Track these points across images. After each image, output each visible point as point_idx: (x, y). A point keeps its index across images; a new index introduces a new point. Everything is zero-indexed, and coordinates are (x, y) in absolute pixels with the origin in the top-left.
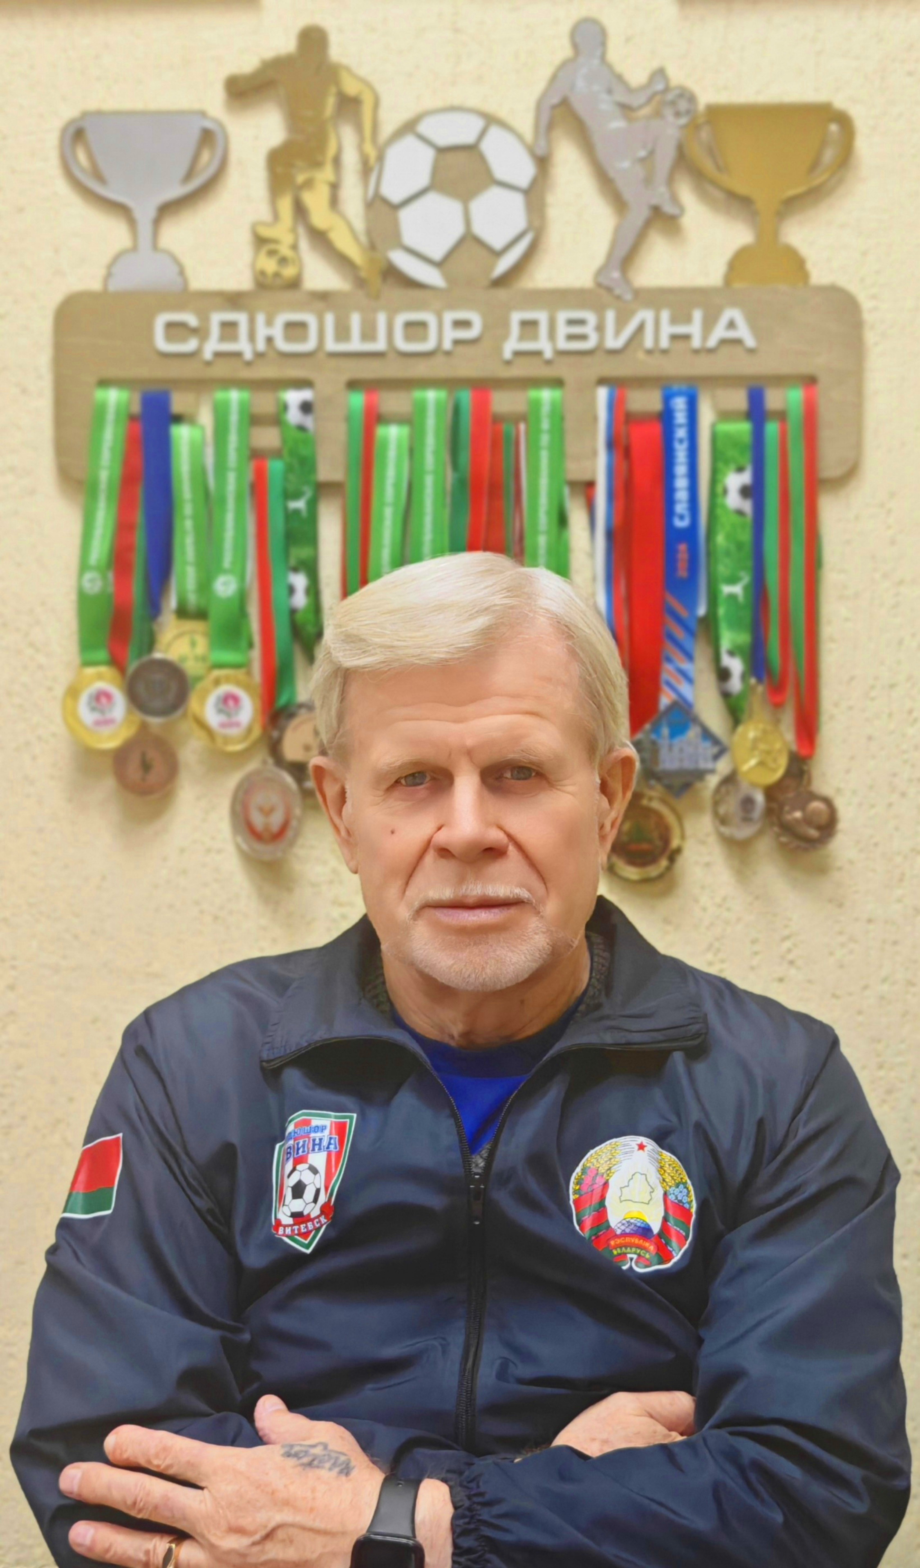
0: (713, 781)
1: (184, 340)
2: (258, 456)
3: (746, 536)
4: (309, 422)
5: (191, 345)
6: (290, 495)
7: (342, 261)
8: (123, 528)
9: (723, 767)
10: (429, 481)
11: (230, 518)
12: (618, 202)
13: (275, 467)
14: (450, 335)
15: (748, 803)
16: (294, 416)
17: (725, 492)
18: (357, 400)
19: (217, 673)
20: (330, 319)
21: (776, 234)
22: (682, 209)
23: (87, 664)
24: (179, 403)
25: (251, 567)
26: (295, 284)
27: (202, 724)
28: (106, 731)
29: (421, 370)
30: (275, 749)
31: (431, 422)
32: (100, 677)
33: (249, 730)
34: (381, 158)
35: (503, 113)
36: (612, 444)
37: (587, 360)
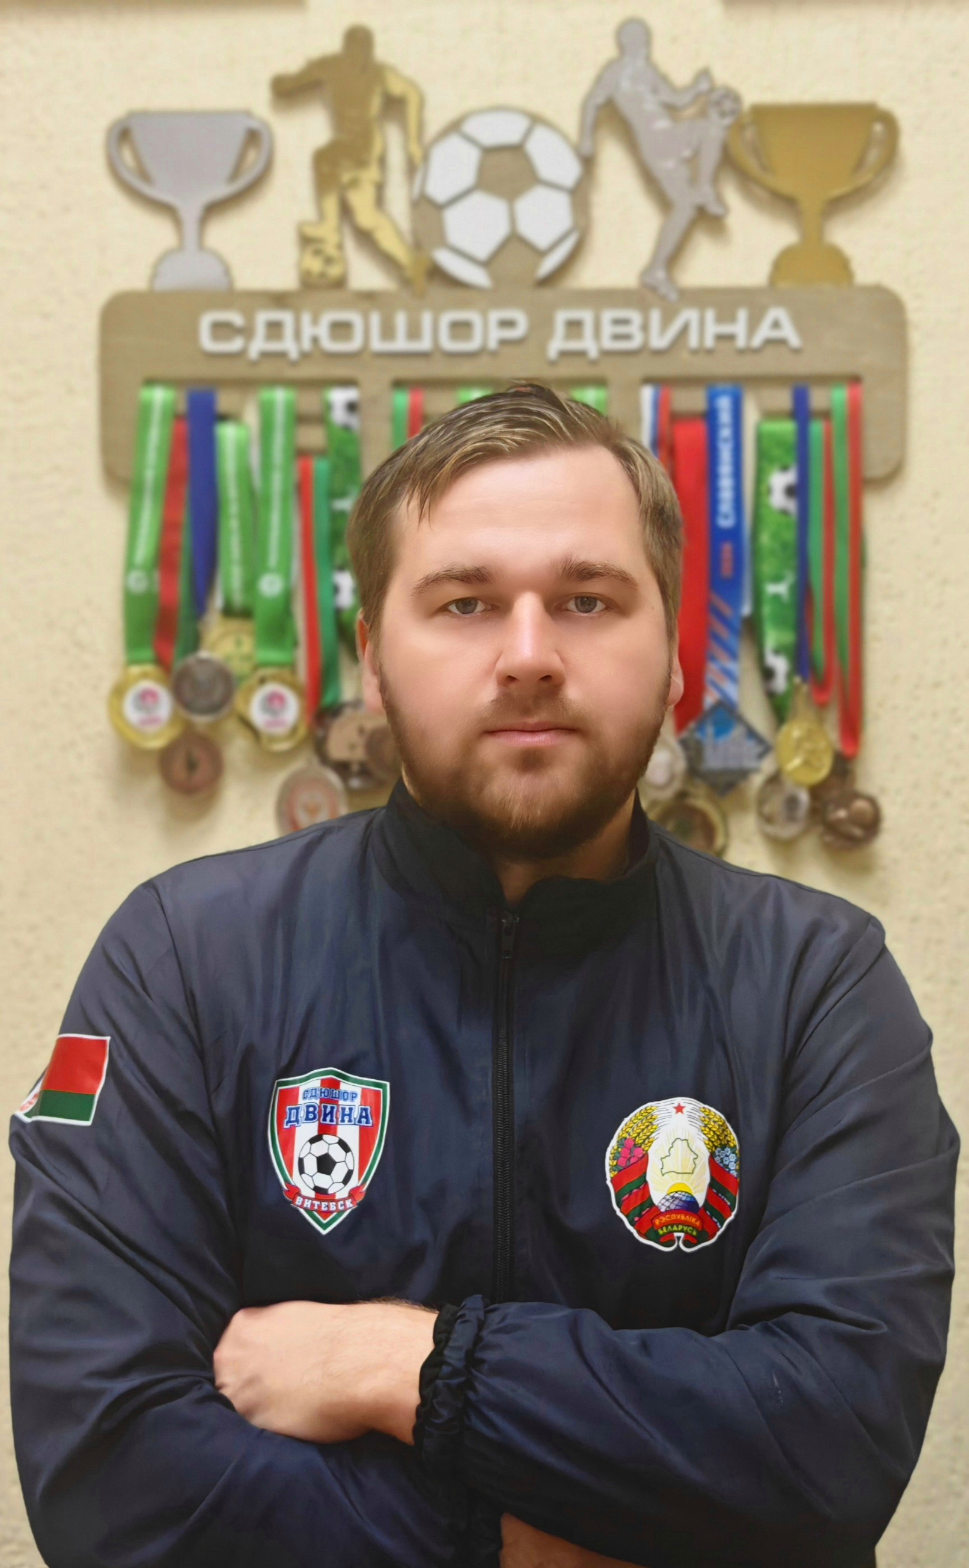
0: (757, 781)
1: (228, 338)
2: (302, 454)
3: (790, 535)
4: (354, 421)
5: (235, 345)
6: (335, 494)
7: (386, 260)
8: (168, 527)
9: (767, 766)
11: (275, 517)
12: (663, 201)
13: (320, 467)
14: (495, 335)
15: (792, 802)
16: (339, 415)
17: (769, 491)
18: (402, 400)
19: (262, 672)
20: (375, 319)
21: (820, 232)
22: (726, 209)
23: (131, 662)
24: (224, 401)
25: (296, 567)
26: (340, 283)
27: (247, 724)
28: (151, 729)
29: (468, 369)
30: (320, 747)
32: (145, 676)
33: (294, 730)
34: (426, 158)
35: (548, 112)
36: (656, 443)
37: (632, 360)
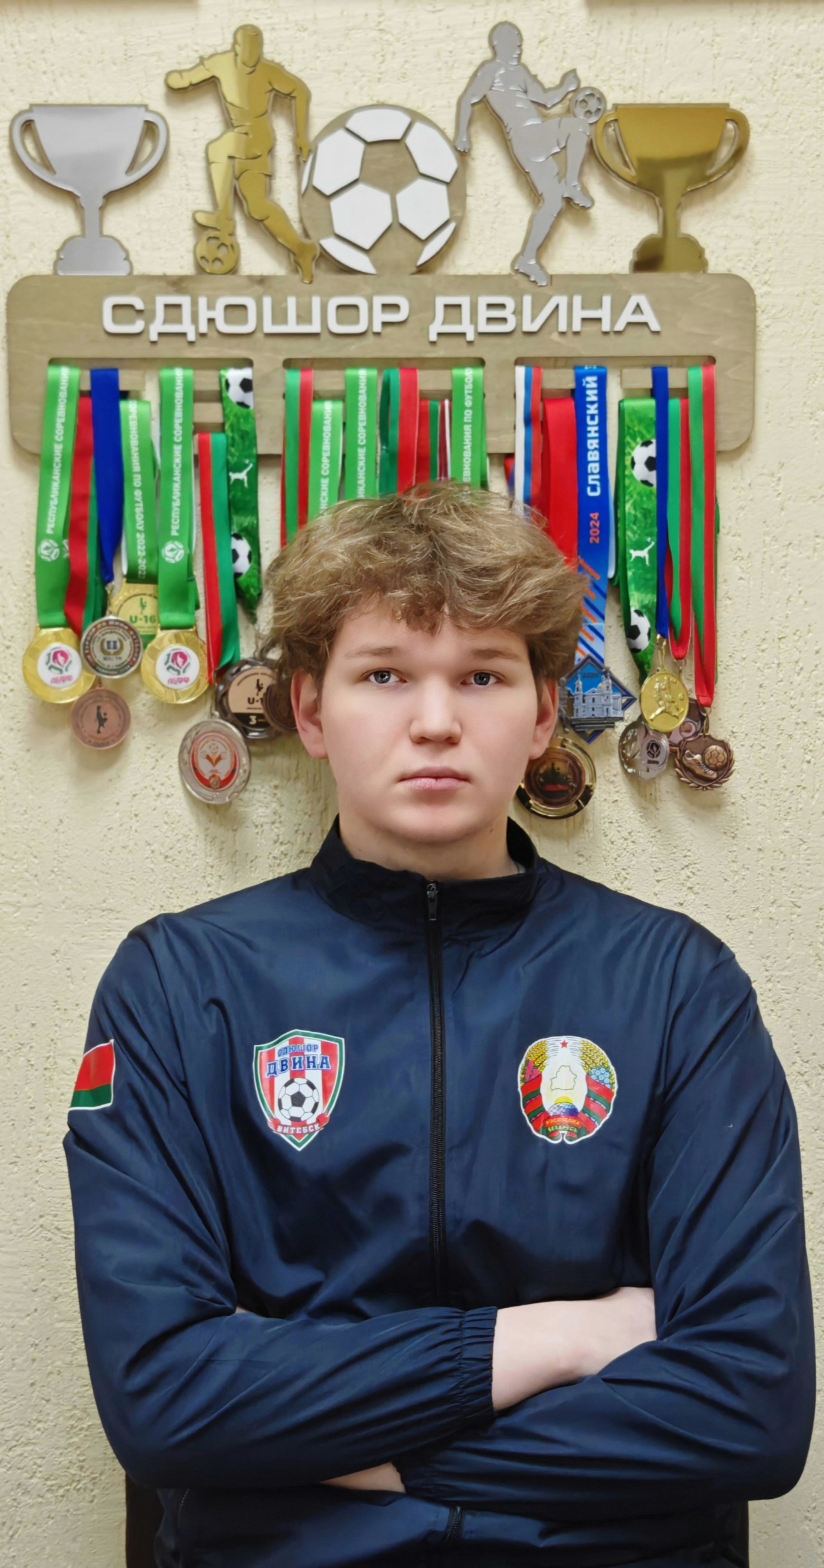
1: (132, 322)
2: (201, 430)
3: (652, 504)
4: (249, 398)
5: (138, 326)
6: (232, 467)
7: (277, 248)
8: (77, 500)
9: (631, 715)
10: (361, 452)
11: (176, 487)
12: (535, 196)
13: (218, 440)
14: (380, 318)
15: (654, 748)
16: (235, 393)
17: (633, 463)
18: (294, 378)
19: (166, 633)
20: (267, 302)
21: (676, 223)
22: (593, 202)
23: (44, 625)
24: (126, 380)
25: (197, 535)
26: (233, 269)
28: (64, 687)
29: (353, 349)
30: (221, 701)
31: (362, 399)
32: (57, 638)
33: (198, 683)
35: (426, 110)
36: (528, 421)
37: (507, 341)
